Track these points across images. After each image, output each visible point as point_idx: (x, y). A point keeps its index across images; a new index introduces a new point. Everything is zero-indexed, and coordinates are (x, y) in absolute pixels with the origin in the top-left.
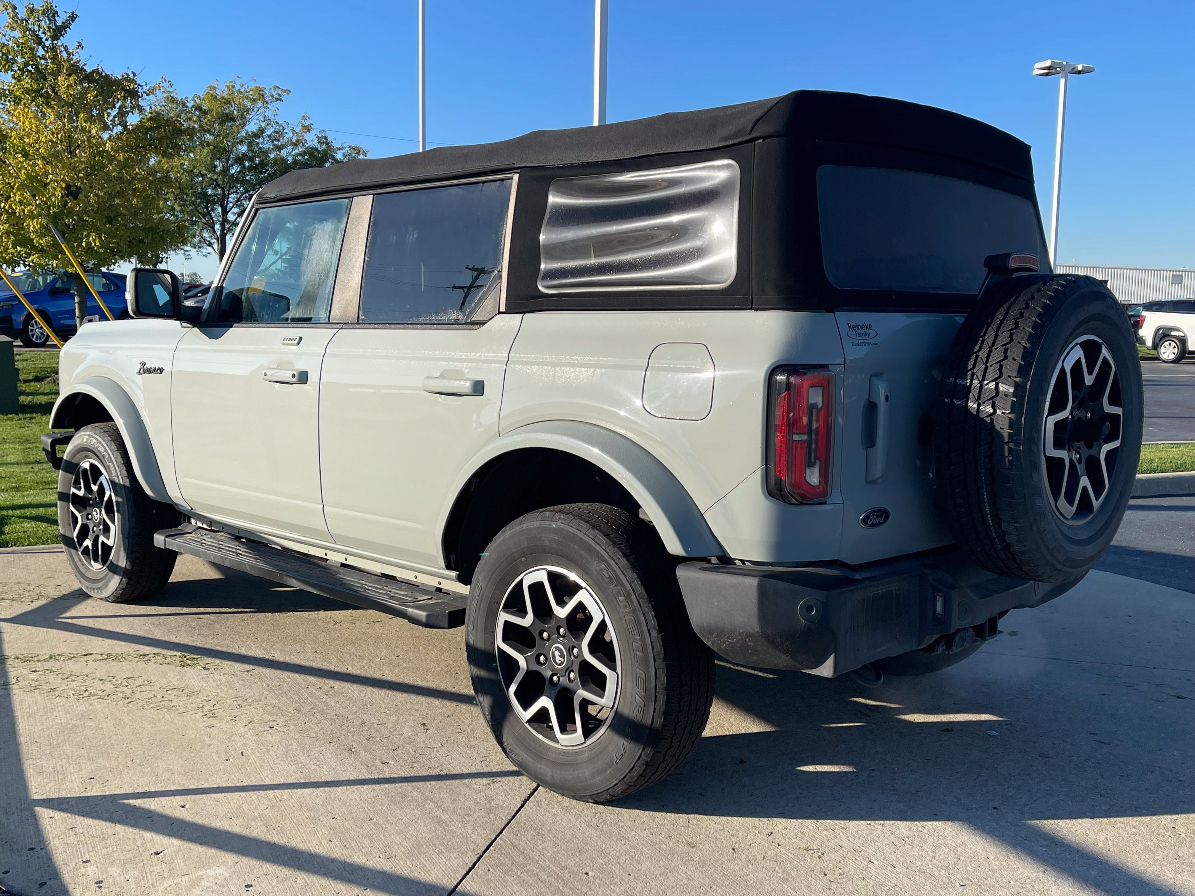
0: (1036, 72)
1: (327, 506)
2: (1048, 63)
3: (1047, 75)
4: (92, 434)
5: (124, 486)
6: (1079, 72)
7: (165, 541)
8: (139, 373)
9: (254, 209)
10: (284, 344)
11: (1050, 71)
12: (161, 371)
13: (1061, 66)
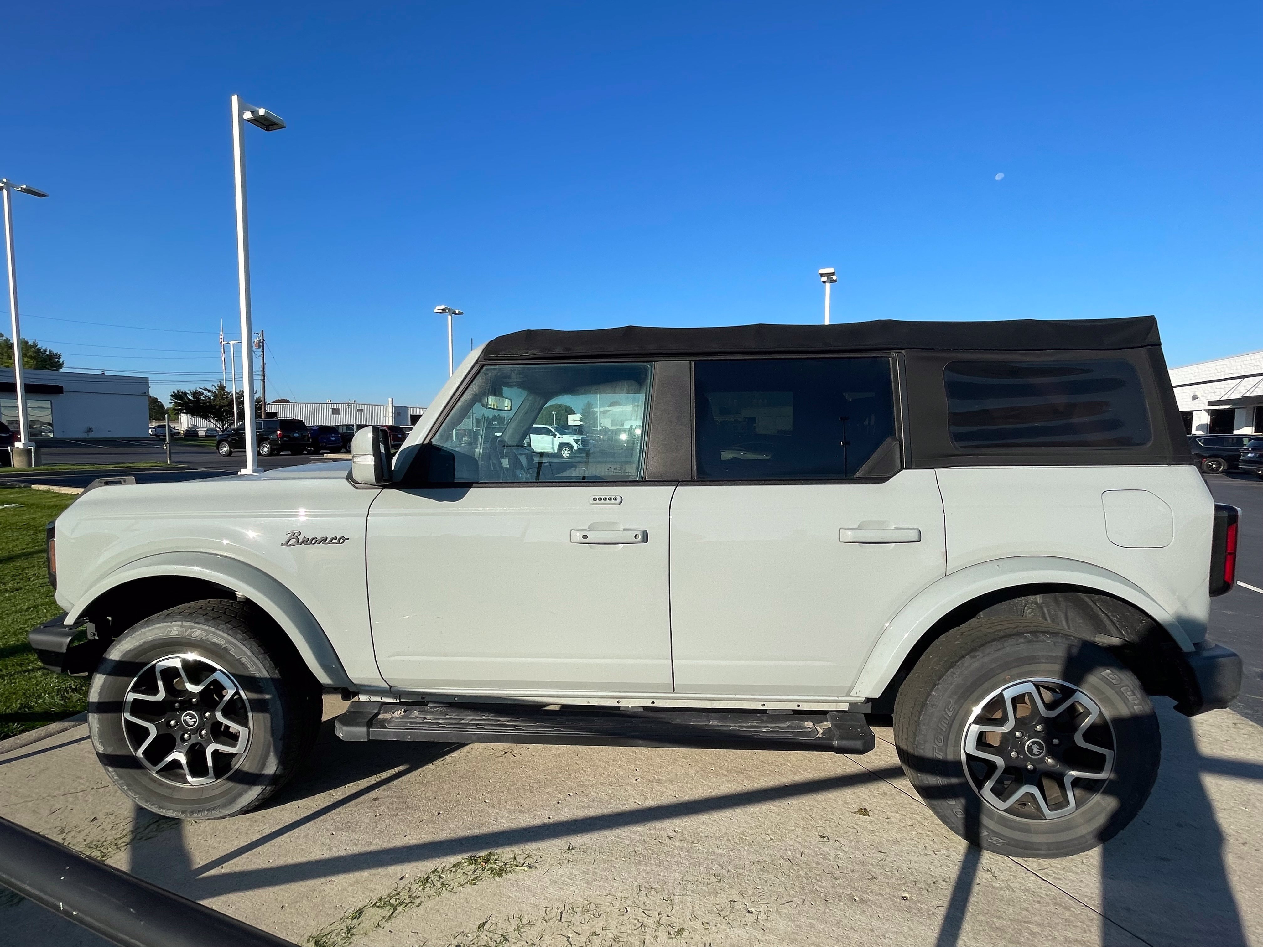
0: (436, 311)
1: (675, 659)
2: (443, 307)
3: (440, 313)
4: (193, 624)
5: (272, 680)
6: (456, 314)
7: (368, 732)
8: (287, 544)
9: (478, 365)
10: (593, 504)
11: (443, 311)
12: (342, 540)
13: (449, 309)
